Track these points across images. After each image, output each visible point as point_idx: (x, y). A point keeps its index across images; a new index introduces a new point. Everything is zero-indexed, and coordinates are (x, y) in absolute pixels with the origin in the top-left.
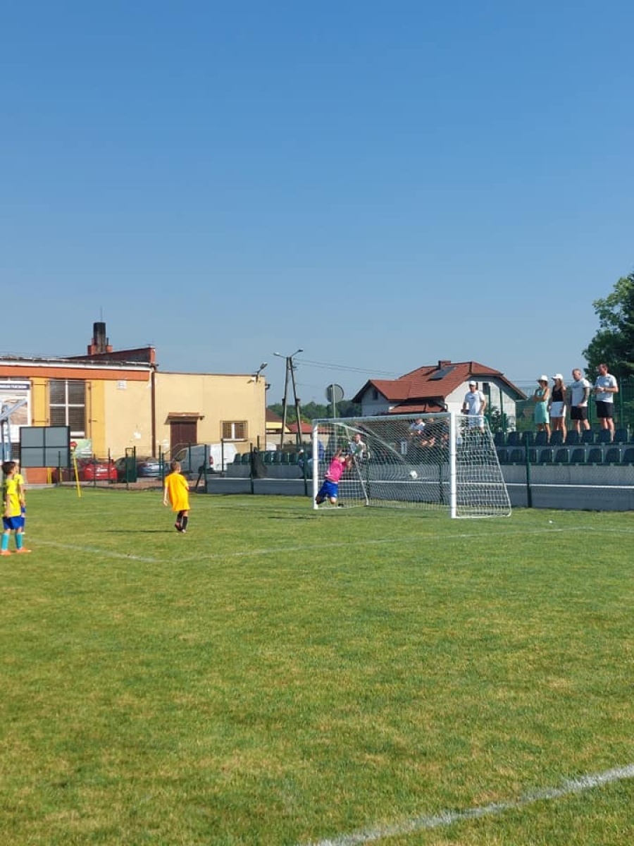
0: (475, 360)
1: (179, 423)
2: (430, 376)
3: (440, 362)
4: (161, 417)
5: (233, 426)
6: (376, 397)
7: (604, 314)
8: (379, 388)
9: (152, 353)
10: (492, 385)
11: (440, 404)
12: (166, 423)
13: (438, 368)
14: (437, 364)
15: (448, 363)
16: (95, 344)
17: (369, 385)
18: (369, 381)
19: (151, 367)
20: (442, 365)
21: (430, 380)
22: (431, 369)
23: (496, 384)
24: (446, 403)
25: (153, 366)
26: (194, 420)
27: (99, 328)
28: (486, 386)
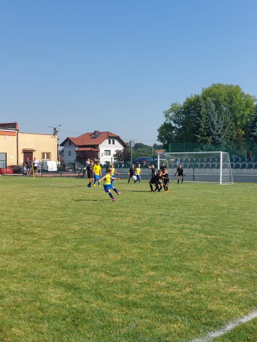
0: (109, 131)
1: (26, 153)
2: (92, 137)
3: (95, 131)
4: (20, 151)
5: (46, 155)
6: (70, 144)
7: (167, 116)
8: (72, 141)
9: (17, 125)
10: (116, 141)
11: (97, 147)
12: (22, 153)
13: (94, 133)
14: (94, 132)
15: (98, 132)
17: (68, 139)
18: (68, 138)
19: (16, 130)
20: (96, 132)
21: (92, 138)
22: (91, 134)
23: (117, 141)
24: (99, 147)
25: (17, 130)
26: (32, 152)
28: (113, 141)
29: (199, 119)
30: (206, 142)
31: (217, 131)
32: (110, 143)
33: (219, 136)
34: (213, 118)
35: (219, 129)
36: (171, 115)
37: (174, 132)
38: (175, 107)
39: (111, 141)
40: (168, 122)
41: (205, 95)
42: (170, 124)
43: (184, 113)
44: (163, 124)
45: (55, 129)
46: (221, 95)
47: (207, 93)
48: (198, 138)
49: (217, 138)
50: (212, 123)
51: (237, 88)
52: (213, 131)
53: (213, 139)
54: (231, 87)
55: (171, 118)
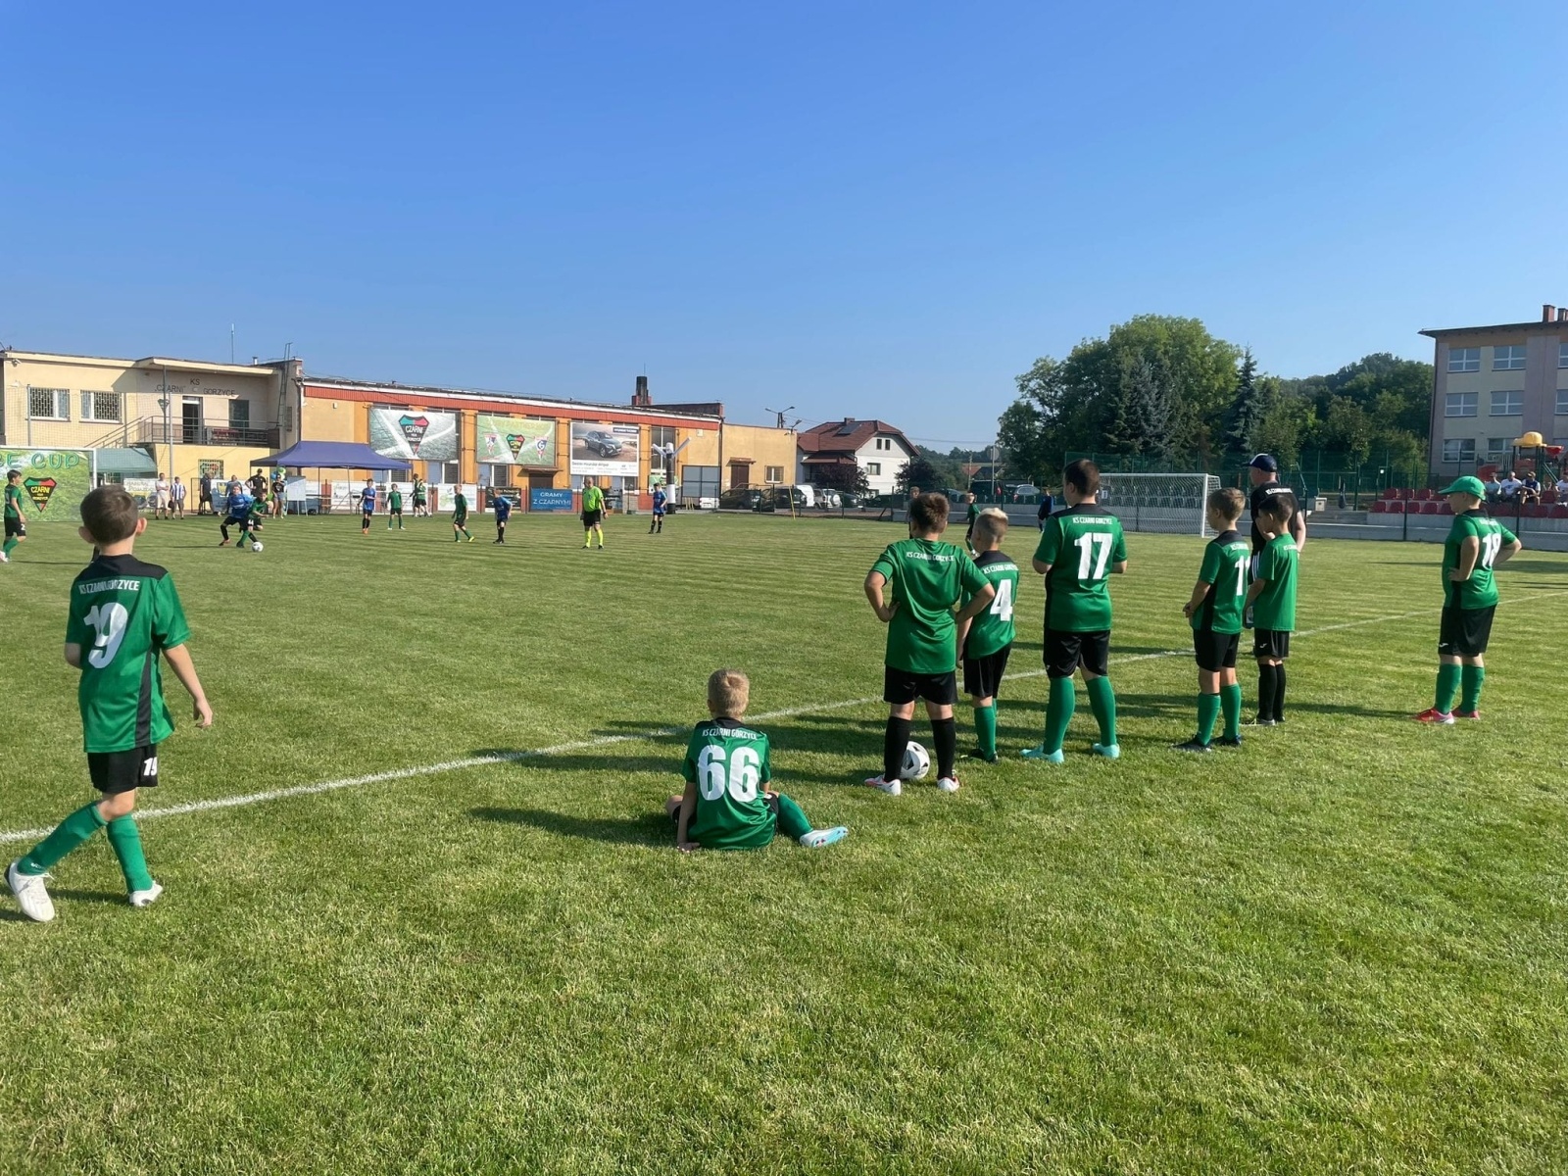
0: (879, 419)
1: (737, 466)
2: (836, 432)
3: (844, 419)
4: (725, 461)
5: (773, 471)
7: (1023, 388)
9: (720, 408)
10: (893, 443)
11: (850, 456)
12: (729, 467)
13: (843, 424)
14: (842, 421)
15: (852, 421)
16: (639, 394)
19: (719, 419)
20: (847, 422)
21: (837, 435)
22: (836, 425)
23: (897, 442)
24: (856, 455)
25: (722, 419)
26: (747, 464)
27: (642, 382)
28: (888, 442)
29: (1116, 399)
30: (1125, 450)
31: (1155, 427)
32: (879, 446)
33: (1159, 437)
34: (1147, 397)
35: (1160, 421)
36: (1033, 384)
37: (1037, 423)
38: (1042, 368)
39: (884, 440)
40: (1024, 402)
41: (1119, 341)
42: (1029, 406)
43: (1065, 381)
44: (1012, 404)
45: (780, 414)
46: (1156, 341)
47: (1123, 338)
48: (1110, 441)
49: (1153, 442)
50: (1144, 408)
51: (1195, 325)
52: (1146, 427)
53: (1146, 444)
54: (1180, 322)
55: (1034, 393)
